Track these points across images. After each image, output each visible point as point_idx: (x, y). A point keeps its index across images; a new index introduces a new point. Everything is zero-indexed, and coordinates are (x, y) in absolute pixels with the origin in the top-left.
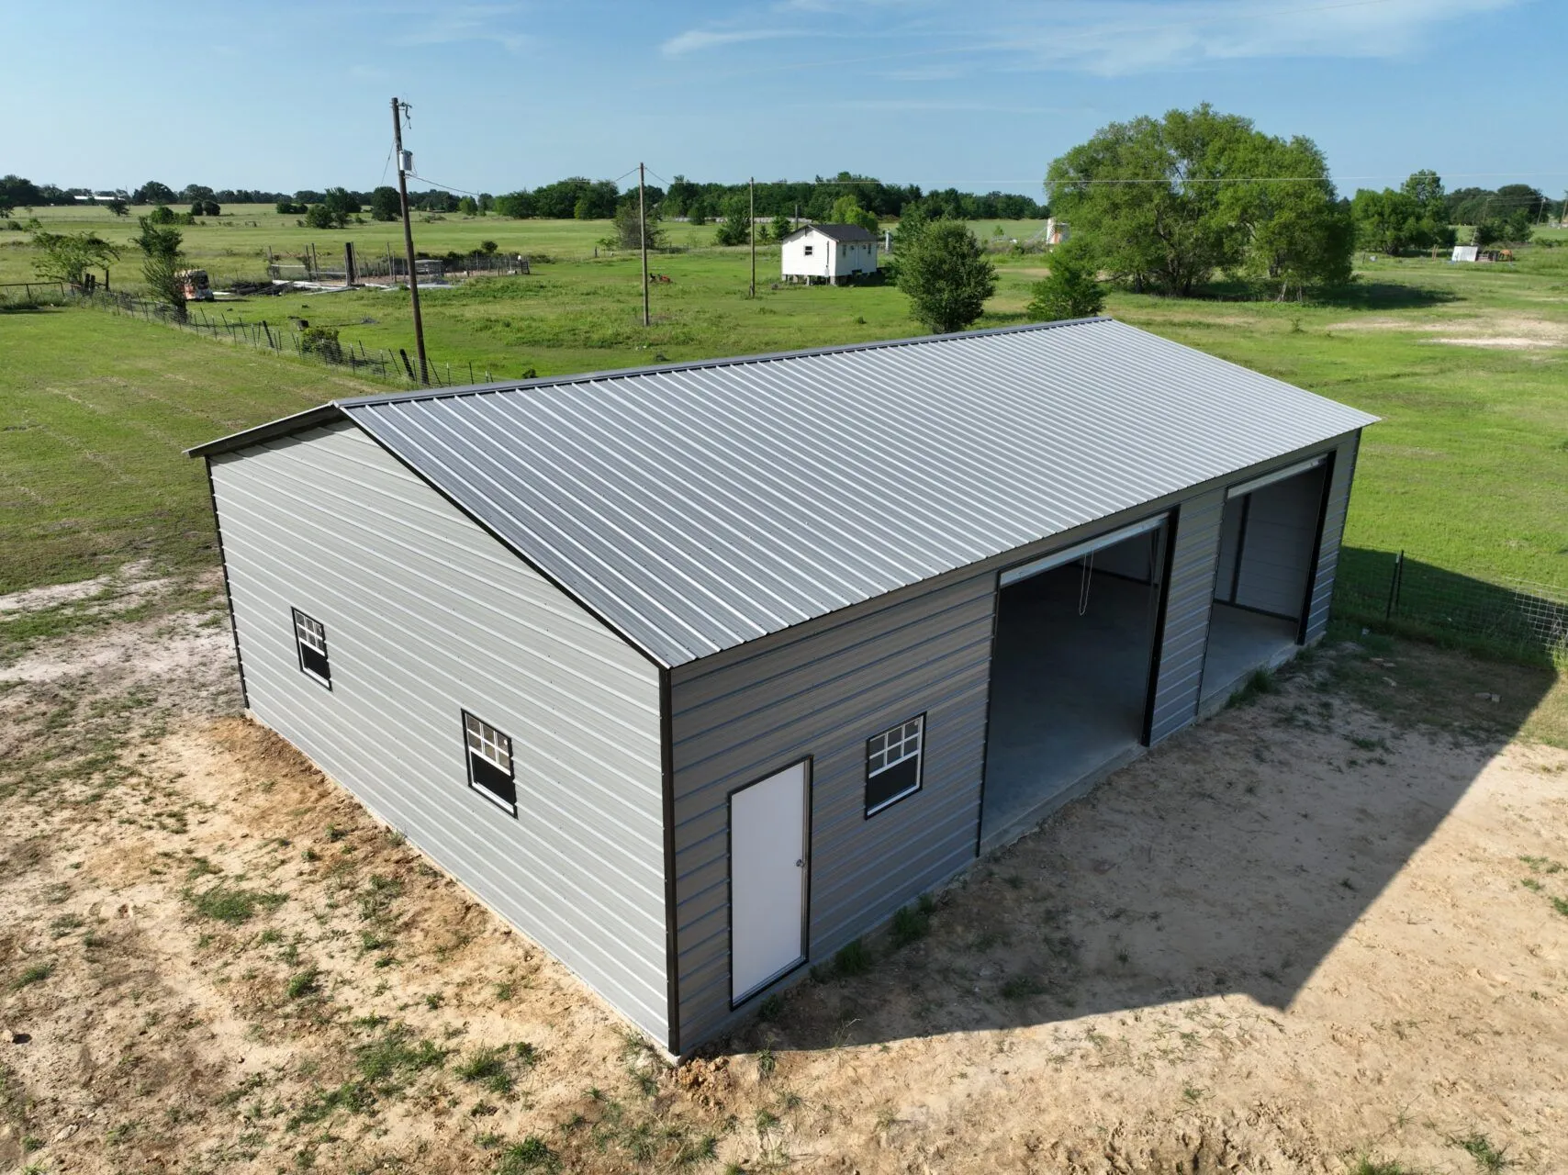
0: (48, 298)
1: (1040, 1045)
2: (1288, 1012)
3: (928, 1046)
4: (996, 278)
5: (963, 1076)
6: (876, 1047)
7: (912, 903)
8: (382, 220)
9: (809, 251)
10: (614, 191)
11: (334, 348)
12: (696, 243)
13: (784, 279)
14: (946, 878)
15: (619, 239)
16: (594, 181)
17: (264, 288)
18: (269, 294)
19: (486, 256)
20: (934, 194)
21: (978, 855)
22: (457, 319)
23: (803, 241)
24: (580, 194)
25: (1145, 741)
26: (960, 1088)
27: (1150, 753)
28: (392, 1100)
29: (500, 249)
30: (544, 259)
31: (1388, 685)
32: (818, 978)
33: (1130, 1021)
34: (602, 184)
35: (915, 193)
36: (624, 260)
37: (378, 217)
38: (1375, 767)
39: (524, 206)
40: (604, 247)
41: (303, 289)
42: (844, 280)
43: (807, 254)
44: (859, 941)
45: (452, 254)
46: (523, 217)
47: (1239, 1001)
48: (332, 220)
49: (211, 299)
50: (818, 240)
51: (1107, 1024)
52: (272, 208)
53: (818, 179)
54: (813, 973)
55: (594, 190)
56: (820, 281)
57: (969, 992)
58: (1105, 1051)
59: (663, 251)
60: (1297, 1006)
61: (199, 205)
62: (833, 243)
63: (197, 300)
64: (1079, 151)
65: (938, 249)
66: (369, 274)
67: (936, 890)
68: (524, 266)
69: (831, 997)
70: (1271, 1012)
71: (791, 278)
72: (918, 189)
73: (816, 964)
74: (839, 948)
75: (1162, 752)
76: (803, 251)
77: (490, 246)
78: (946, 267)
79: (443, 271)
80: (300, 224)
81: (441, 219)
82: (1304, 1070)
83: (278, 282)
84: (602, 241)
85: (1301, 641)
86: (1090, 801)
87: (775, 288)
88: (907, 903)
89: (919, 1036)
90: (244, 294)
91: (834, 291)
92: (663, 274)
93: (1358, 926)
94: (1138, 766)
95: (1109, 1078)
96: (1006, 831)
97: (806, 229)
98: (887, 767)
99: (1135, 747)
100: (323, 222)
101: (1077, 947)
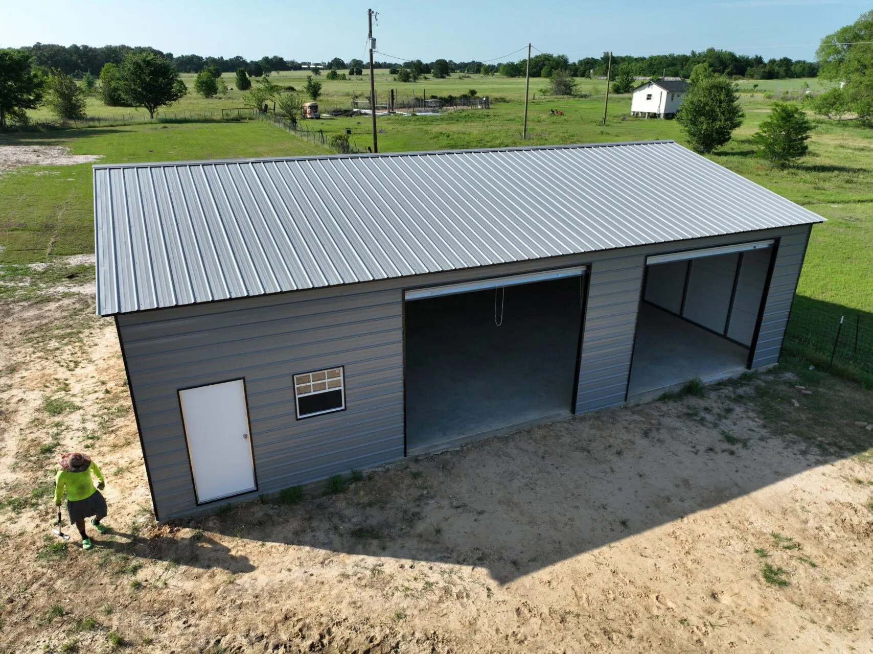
0: (247, 116)
1: (345, 565)
2: (505, 587)
3: (286, 550)
4: (742, 116)
5: (289, 570)
6: (260, 543)
7: (346, 473)
8: (438, 78)
9: (649, 97)
10: (566, 61)
11: (345, 145)
12: (597, 91)
13: (632, 114)
14: (377, 464)
15: (552, 89)
16: (555, 55)
17: (347, 113)
18: (347, 116)
19: (469, 98)
20: (773, 62)
21: (405, 455)
22: (426, 132)
23: (647, 91)
24: (547, 62)
25: (573, 411)
26: (279, 577)
27: (574, 419)
28: (32, 509)
29: (478, 95)
30: (503, 100)
31: (793, 404)
32: (263, 501)
33: (407, 567)
34: (559, 57)
35: (759, 60)
36: (549, 101)
37: (436, 76)
38: (726, 456)
39: (514, 70)
40: (542, 94)
41: (365, 114)
42: (669, 116)
43: (648, 99)
44: (300, 487)
45: (450, 97)
46: (513, 76)
47: (482, 572)
48: (410, 77)
49: (318, 118)
50: (656, 91)
51: (390, 565)
52: (387, 71)
53: (693, 53)
54: (261, 497)
55: (554, 60)
56: (654, 116)
57: (336, 528)
58: (375, 579)
59: (575, 96)
60: (514, 585)
61: (353, 69)
62: (665, 93)
63: (312, 118)
64: (845, 30)
65: (705, 96)
66: (403, 106)
67: (366, 470)
68: (487, 103)
69: (259, 512)
70: (493, 584)
71: (637, 114)
72: (761, 58)
73: (265, 493)
74: (283, 488)
75: (583, 419)
76: (646, 97)
77: (473, 92)
78: (707, 108)
79: (443, 105)
80: (395, 79)
81: (468, 77)
82: (479, 623)
83: (355, 110)
84: (541, 90)
85: (749, 366)
86: (505, 440)
87: (624, 119)
88: (343, 473)
89: (285, 543)
90: (336, 115)
91: (662, 122)
92: (559, 109)
93: (605, 549)
94: (559, 425)
95: (363, 594)
96: (436, 446)
97: (649, 84)
98: (313, 393)
99: (566, 413)
100: (406, 78)
101: (419, 519)
